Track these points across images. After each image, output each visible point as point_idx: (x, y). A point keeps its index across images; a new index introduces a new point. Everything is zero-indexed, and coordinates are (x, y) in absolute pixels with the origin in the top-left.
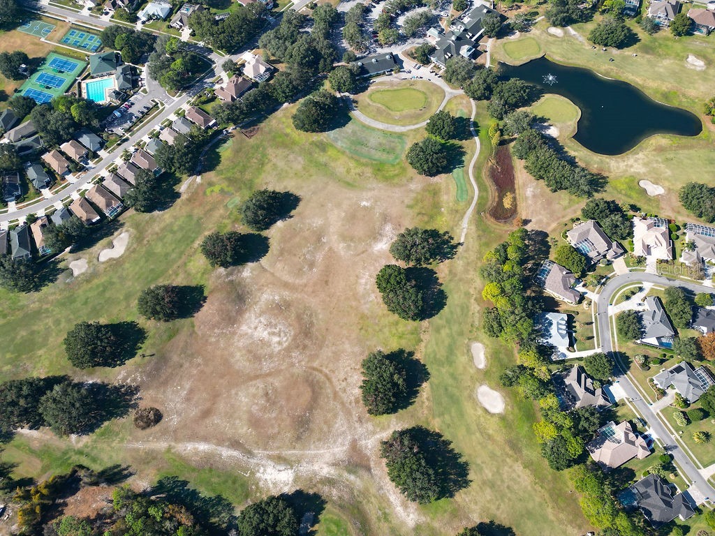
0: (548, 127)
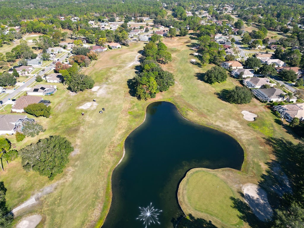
0: (248, 197)
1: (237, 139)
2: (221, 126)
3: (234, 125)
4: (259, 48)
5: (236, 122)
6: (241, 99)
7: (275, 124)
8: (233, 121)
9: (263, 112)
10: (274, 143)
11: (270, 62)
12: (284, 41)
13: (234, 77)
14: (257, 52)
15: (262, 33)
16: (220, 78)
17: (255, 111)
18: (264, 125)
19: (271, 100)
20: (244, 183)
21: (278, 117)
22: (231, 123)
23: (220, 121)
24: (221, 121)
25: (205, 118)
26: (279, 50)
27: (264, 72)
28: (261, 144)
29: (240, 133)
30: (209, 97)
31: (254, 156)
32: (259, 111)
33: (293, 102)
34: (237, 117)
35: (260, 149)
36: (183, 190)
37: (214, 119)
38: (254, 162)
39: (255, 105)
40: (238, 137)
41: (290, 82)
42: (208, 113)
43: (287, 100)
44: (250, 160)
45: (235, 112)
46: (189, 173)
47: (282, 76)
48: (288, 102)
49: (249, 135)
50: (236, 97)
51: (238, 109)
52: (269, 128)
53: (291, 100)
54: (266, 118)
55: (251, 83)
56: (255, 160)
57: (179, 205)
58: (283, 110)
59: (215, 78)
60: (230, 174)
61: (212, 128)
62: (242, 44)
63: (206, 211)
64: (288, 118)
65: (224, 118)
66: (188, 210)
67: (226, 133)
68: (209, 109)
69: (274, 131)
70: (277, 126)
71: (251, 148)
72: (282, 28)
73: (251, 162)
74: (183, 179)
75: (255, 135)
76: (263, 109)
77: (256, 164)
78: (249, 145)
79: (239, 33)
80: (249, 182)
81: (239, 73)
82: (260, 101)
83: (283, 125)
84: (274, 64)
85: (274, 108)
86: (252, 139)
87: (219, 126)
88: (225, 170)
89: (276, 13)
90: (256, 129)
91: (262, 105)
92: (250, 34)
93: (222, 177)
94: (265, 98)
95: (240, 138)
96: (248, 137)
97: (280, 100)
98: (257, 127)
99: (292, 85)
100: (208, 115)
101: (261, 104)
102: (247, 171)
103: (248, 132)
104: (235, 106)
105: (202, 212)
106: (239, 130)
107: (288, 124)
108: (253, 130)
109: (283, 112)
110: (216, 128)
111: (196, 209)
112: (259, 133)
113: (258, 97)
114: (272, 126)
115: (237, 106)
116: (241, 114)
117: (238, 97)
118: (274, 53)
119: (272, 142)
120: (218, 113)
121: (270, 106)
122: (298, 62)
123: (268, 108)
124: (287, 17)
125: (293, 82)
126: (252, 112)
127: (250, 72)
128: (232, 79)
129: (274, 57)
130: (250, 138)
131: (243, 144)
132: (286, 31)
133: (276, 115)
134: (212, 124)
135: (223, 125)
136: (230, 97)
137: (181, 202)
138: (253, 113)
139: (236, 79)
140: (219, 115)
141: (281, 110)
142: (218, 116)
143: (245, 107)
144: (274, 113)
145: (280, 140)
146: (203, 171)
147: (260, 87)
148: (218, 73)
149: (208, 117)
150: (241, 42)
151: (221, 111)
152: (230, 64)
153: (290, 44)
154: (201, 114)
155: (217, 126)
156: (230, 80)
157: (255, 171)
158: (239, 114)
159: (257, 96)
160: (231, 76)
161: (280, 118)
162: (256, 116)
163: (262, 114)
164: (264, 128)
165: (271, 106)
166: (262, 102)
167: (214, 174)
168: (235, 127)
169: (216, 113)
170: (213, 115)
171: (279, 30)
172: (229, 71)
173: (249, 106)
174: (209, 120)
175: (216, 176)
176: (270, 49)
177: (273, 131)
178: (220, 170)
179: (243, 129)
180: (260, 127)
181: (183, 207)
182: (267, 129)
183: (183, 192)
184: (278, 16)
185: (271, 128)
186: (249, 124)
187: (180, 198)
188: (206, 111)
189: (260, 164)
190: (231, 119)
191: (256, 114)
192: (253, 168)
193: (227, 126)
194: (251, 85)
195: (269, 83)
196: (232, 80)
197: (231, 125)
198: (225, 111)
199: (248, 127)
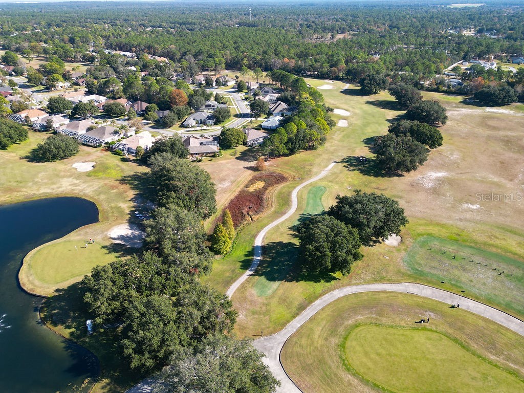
1: (81, 195)
2: (49, 191)
3: (68, 184)
4: (61, 87)
5: (71, 179)
6: (64, 151)
7: (121, 163)
8: (65, 179)
9: (101, 157)
10: (129, 180)
11: (86, 99)
12: (93, 72)
13: (39, 131)
14: (62, 93)
15: (55, 65)
16: (16, 137)
17: (90, 159)
18: (107, 168)
19: (106, 141)
20: (107, 230)
21: (121, 156)
22: (63, 183)
23: (44, 186)
24: (46, 186)
25: (18, 192)
26: (90, 83)
27: (81, 112)
28: (113, 187)
29: (80, 188)
30: (11, 165)
31: (109, 202)
32: (95, 157)
33: (131, 135)
34: (69, 174)
35: (113, 192)
36: (28, 277)
37: (35, 187)
38: (112, 208)
39: (86, 153)
40: (81, 193)
41: (122, 117)
42: (21, 185)
43: (124, 135)
44: (106, 208)
45: (63, 170)
46: (27, 259)
47: (109, 113)
48: (126, 137)
49: (94, 186)
50: (54, 150)
51: (65, 165)
52: (115, 169)
53: (129, 135)
54: (108, 161)
55: (70, 130)
56: (112, 205)
57: (30, 294)
58: (123, 145)
59: (7, 138)
60: (88, 230)
61: (36, 199)
62: (33, 86)
63: (73, 276)
64: (133, 153)
65: (50, 182)
66: (46, 290)
67: (61, 196)
68: (19, 179)
69: (122, 170)
70: (124, 165)
71: (102, 197)
72: (84, 56)
73: (109, 209)
74: (22, 268)
75: (102, 183)
76: (100, 154)
77: (114, 208)
78: (99, 195)
79: (19, 73)
80: (113, 226)
81: (45, 124)
82: (93, 147)
83: (131, 161)
84: (91, 102)
85: (112, 148)
86: (100, 188)
87: (46, 193)
88: (79, 230)
89: (66, 37)
90: (100, 177)
91: (97, 151)
92: (38, 70)
93: (78, 238)
94: (97, 140)
95: (84, 193)
96: (94, 188)
97: (116, 138)
98: (100, 174)
99: (125, 120)
100: (21, 187)
101: (95, 149)
102: (107, 218)
103: (91, 184)
104: (59, 163)
105: (68, 280)
106: (79, 185)
107: (134, 158)
108: (97, 179)
109: (124, 147)
110: (44, 196)
111: (57, 283)
112: (106, 178)
113: (88, 144)
114: (118, 166)
115: (63, 162)
116: (73, 168)
117: (56, 148)
118: (87, 90)
119: (127, 180)
120: (36, 180)
121: (107, 148)
122: (122, 94)
123: (106, 150)
124: (85, 41)
125: (124, 116)
126: (87, 162)
127: (63, 118)
128: (38, 133)
129: (89, 93)
130: (96, 188)
131: (91, 198)
132: (92, 60)
133: (119, 155)
134: (34, 194)
135: (53, 189)
136: (44, 153)
137: (31, 290)
138: (89, 161)
139: (46, 133)
140: (40, 180)
141: (121, 147)
142: (40, 182)
143: (74, 160)
144: (116, 153)
145: (134, 175)
146: (49, 246)
147: (84, 132)
148: (8, 129)
149: (24, 190)
150: (28, 84)
151: (40, 175)
152: (23, 115)
153: (103, 73)
154: (9, 190)
155: (43, 193)
156: (36, 136)
157: (116, 215)
158: (70, 169)
159: (85, 143)
160: (35, 131)
161: (124, 155)
162: (94, 164)
163: (100, 159)
164: (109, 171)
165: (110, 148)
166: (96, 147)
167: (65, 241)
168: (70, 185)
169: (34, 180)
170: (30, 184)
171: (82, 60)
172: (29, 126)
173: (81, 157)
174: (27, 192)
175: (69, 241)
176: (79, 85)
177: (120, 171)
178: (72, 234)
179: (84, 183)
180: (104, 171)
181: (38, 292)
182: (113, 171)
183: (29, 280)
184: (72, 41)
185: (117, 169)
186: (88, 174)
187: (27, 287)
188: (14, 184)
189: (119, 205)
190: (60, 179)
191: (93, 162)
192: (113, 212)
193: (59, 187)
194: (71, 132)
195: (94, 125)
196: (38, 135)
197: (64, 185)
198: (47, 173)
199: (88, 178)
